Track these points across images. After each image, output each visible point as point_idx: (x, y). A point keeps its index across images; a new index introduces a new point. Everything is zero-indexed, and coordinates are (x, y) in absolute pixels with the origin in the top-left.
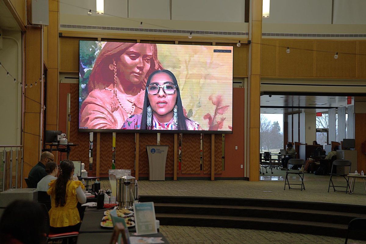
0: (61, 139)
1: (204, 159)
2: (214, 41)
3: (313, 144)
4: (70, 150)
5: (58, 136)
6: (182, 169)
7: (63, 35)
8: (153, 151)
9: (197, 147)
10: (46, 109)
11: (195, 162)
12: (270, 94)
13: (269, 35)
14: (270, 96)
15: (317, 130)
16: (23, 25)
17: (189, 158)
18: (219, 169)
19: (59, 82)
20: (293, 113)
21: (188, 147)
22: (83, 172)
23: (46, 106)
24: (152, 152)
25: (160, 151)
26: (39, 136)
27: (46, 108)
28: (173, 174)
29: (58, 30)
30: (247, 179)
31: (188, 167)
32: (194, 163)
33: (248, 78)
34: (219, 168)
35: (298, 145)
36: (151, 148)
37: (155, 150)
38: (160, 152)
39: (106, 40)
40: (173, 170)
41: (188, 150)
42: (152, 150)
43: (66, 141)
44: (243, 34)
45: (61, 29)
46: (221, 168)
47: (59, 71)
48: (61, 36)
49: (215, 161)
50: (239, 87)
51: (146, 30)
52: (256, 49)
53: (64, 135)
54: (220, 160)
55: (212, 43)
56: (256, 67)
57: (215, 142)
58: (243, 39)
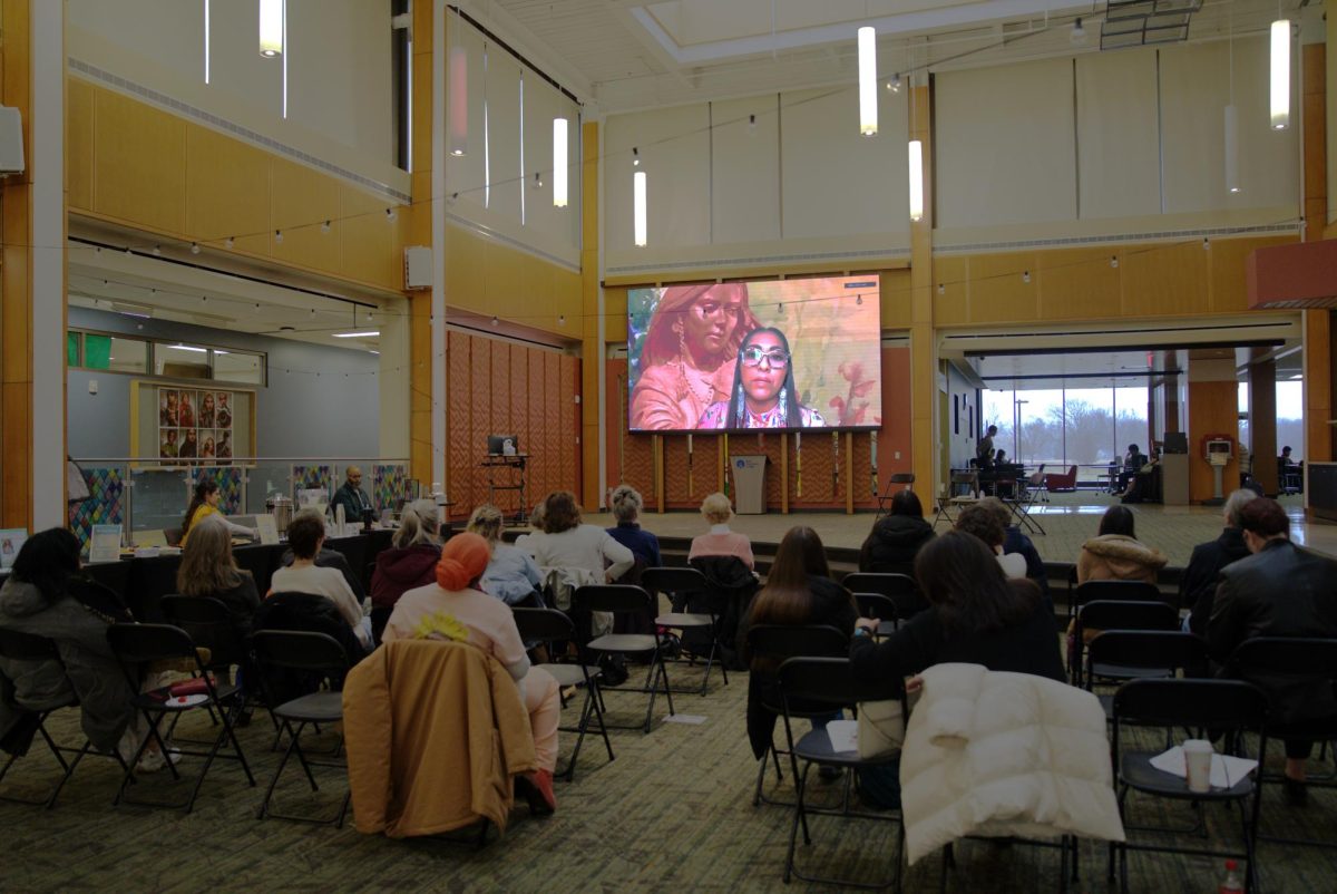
1: (840, 476)
2: (845, 269)
6: (801, 495)
7: (608, 284)
8: (741, 464)
9: (826, 455)
11: (824, 481)
17: (813, 476)
18: (866, 494)
19: (602, 359)
21: (809, 456)
24: (738, 466)
25: (752, 464)
28: (781, 502)
29: (597, 278)
31: (812, 491)
32: (822, 484)
34: (866, 491)
36: (738, 459)
37: (744, 462)
42: (738, 463)
44: (904, 251)
45: (605, 275)
46: (869, 493)
47: (604, 341)
48: (603, 284)
52: (921, 275)
57: (855, 447)
58: (900, 260)
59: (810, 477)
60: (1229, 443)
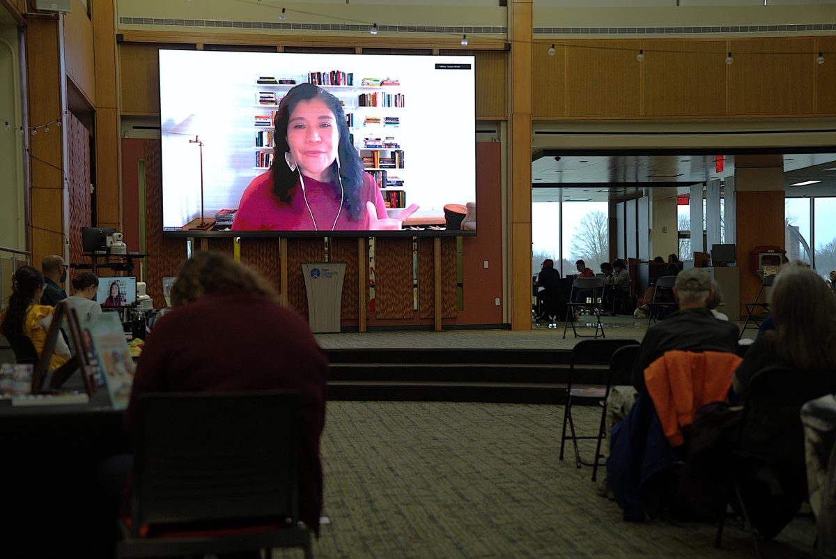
0: (114, 244)
1: (422, 288)
2: (436, 47)
3: (669, 260)
4: (132, 265)
5: (108, 238)
6: (377, 309)
7: (125, 39)
8: (315, 273)
9: (406, 264)
10: (94, 191)
11: (403, 294)
12: (558, 153)
13: (549, 31)
14: (557, 159)
15: (681, 233)
16: (18, 13)
17: (390, 288)
18: (452, 309)
19: (119, 137)
20: (625, 199)
21: (387, 264)
22: (143, 300)
23: (94, 186)
24: (312, 275)
25: (330, 273)
26: (62, 234)
27: (95, 188)
28: (358, 320)
29: (114, 29)
30: (508, 327)
31: (388, 305)
32: (401, 297)
33: (507, 121)
34: (452, 306)
35: (636, 263)
36: (311, 267)
37: (318, 271)
38: (329, 275)
39: (214, 47)
40: (358, 312)
41: (388, 272)
42: (312, 271)
43: (123, 248)
44: (496, 30)
45: (122, 27)
46: (456, 307)
47: (119, 114)
48: (120, 40)
49: (443, 292)
50: (490, 141)
51: (297, 26)
52: (521, 57)
53: (120, 236)
54: (454, 290)
55: (431, 50)
56: (522, 99)
57: (442, 254)
58: (496, 40)
59: (387, 289)
60: (780, 255)
